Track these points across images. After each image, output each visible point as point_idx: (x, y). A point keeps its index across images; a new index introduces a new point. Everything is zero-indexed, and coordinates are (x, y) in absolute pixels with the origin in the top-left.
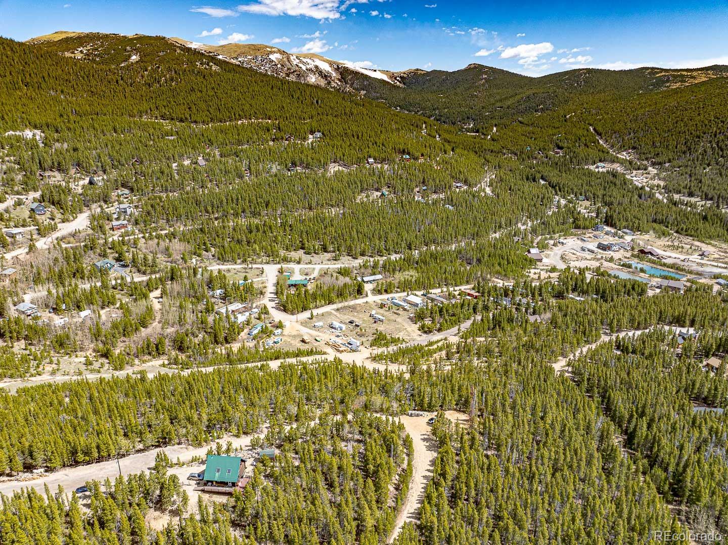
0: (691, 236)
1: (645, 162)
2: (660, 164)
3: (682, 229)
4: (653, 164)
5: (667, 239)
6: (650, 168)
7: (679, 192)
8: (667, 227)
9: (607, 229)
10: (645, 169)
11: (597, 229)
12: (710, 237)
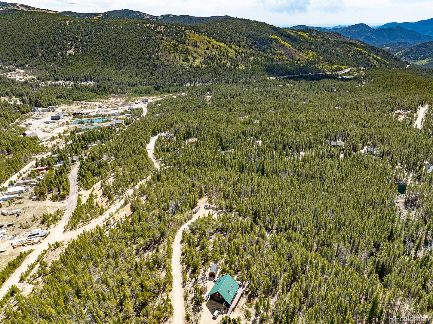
0: (83, 100)
1: (11, 66)
2: (21, 66)
3: (76, 98)
4: (17, 67)
5: (74, 105)
6: (17, 69)
7: (49, 80)
8: (66, 99)
9: (40, 109)
10: (15, 71)
11: (34, 111)
12: (91, 98)
